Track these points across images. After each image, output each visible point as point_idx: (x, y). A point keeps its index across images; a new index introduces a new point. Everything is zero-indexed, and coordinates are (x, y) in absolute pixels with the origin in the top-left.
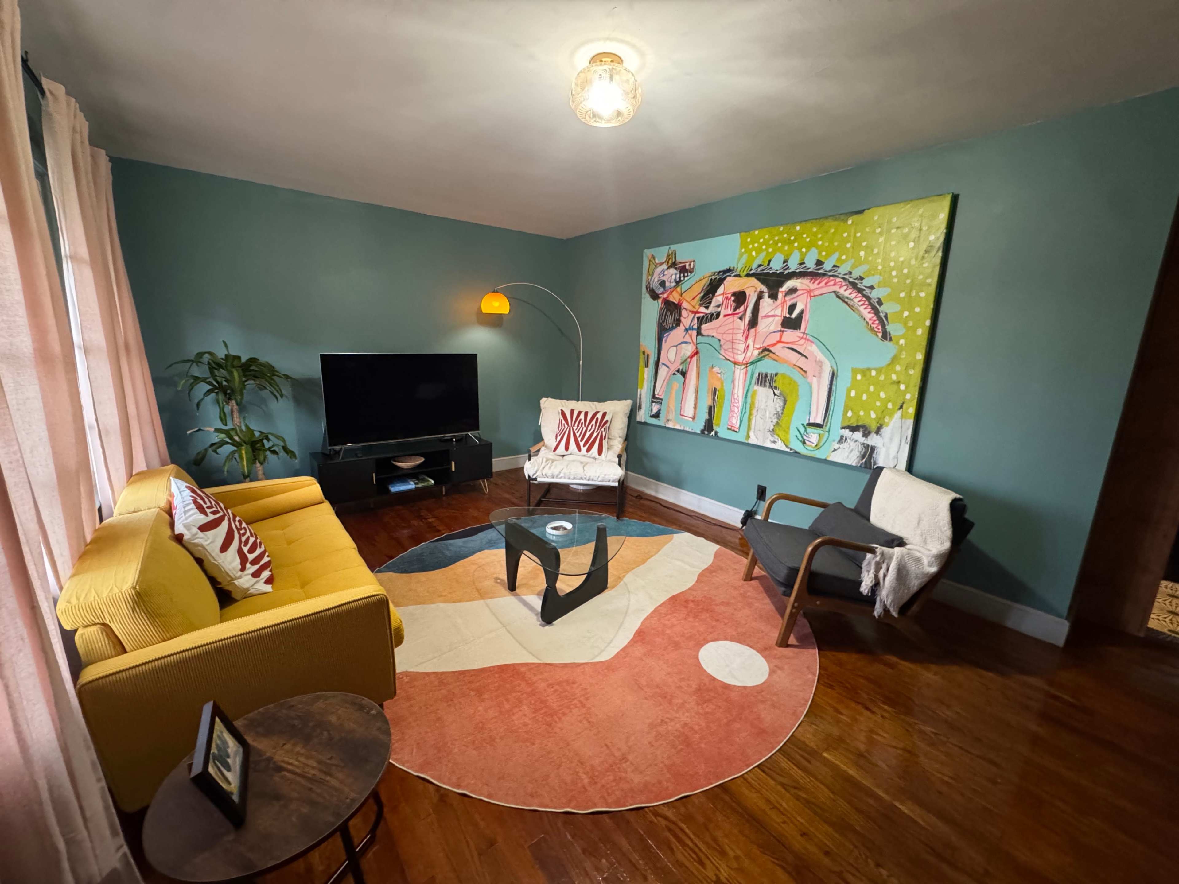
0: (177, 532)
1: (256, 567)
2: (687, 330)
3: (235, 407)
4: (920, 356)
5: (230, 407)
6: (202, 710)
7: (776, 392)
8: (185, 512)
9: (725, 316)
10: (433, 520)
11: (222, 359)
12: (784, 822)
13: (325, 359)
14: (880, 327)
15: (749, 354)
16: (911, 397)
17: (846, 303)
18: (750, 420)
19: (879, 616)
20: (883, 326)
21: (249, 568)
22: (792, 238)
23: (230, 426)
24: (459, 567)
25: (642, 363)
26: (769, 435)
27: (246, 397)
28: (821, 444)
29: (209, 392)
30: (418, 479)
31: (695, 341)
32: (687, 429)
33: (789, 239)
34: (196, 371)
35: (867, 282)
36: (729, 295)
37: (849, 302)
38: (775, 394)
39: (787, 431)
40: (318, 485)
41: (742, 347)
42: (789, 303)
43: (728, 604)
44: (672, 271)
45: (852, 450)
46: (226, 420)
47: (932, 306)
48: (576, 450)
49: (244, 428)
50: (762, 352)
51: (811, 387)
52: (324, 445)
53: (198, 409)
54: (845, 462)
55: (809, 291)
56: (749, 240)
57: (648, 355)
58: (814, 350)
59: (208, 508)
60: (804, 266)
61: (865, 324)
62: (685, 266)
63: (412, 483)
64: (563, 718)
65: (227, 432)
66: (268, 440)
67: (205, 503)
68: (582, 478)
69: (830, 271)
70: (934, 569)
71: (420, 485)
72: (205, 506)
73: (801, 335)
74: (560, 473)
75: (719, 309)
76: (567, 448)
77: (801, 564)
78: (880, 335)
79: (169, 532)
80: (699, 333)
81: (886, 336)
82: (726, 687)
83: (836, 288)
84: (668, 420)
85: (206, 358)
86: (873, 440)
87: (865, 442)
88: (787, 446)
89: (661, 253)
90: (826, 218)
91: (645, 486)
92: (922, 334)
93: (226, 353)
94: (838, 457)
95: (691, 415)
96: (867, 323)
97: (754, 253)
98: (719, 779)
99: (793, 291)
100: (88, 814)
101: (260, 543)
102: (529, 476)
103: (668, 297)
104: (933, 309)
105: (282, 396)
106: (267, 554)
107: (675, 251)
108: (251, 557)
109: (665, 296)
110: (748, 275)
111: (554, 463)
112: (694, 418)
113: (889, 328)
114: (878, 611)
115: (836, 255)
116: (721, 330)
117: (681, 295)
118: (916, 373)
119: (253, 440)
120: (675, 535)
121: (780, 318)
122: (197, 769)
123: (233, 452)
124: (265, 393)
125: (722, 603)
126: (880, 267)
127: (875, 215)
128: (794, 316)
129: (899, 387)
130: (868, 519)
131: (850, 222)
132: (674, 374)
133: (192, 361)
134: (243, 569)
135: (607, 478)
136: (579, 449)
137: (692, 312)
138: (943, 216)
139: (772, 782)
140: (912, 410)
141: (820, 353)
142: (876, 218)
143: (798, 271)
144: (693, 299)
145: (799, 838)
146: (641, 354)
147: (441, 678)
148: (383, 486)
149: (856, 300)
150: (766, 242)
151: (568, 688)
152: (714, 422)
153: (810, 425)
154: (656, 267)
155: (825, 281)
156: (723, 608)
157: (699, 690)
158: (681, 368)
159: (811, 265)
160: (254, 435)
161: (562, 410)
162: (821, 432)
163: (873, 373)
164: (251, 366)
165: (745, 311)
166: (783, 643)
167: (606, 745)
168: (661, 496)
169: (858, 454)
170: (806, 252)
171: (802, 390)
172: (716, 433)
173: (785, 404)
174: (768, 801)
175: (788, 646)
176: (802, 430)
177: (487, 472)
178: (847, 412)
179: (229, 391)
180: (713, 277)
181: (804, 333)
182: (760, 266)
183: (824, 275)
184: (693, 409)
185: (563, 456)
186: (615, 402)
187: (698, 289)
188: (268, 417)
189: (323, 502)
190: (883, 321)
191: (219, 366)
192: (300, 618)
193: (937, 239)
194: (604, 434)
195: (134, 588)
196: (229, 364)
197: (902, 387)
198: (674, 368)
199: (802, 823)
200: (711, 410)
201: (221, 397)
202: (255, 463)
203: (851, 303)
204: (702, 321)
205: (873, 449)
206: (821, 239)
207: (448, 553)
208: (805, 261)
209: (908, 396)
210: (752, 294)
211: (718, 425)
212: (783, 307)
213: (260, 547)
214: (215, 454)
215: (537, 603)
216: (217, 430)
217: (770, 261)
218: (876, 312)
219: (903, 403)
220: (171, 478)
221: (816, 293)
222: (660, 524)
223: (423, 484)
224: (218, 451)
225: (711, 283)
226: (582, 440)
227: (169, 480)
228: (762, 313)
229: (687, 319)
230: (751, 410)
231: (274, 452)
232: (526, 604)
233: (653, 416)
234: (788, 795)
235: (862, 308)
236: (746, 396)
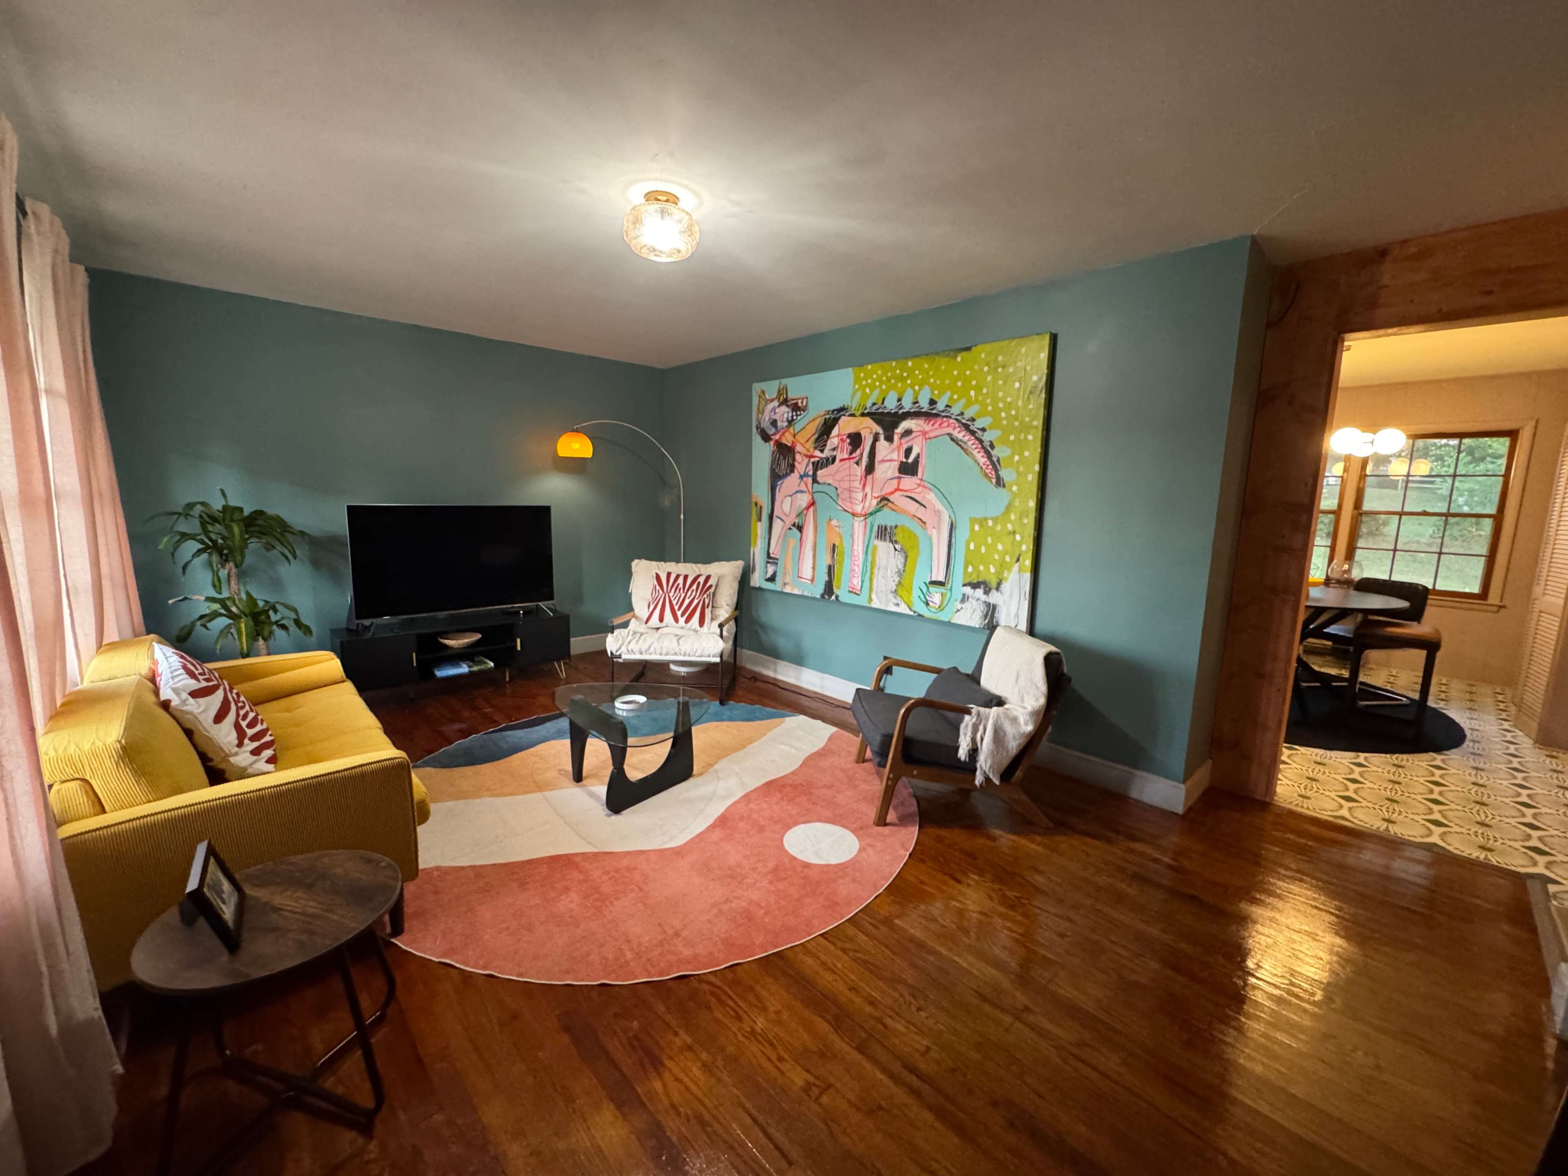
0: (163, 697)
1: (256, 744)
2: (801, 477)
3: (234, 571)
4: (1032, 504)
5: (226, 571)
6: (196, 849)
7: (897, 546)
8: (173, 678)
9: (842, 460)
10: (490, 710)
11: (219, 511)
12: (836, 980)
13: (354, 512)
14: (993, 472)
15: (867, 504)
16: (1027, 547)
17: (960, 446)
18: (871, 580)
19: (981, 785)
20: (997, 471)
21: (248, 745)
22: (905, 374)
23: (225, 594)
24: (516, 759)
25: (754, 517)
26: (891, 596)
27: (249, 560)
28: (945, 603)
29: (200, 552)
30: (473, 661)
31: (810, 490)
32: (806, 594)
33: (902, 375)
34: (183, 526)
35: (978, 424)
36: (845, 437)
37: (963, 444)
38: (896, 550)
39: (910, 590)
40: (338, 661)
41: (860, 496)
42: (905, 447)
43: (830, 787)
44: (784, 409)
45: (974, 611)
46: (221, 588)
47: (1039, 450)
48: (672, 620)
49: (244, 596)
50: (880, 501)
51: (931, 539)
52: (349, 620)
53: (184, 573)
54: (968, 624)
55: (924, 433)
56: (862, 375)
57: (761, 507)
58: (931, 498)
59: (200, 674)
60: (917, 405)
61: (979, 469)
62: (797, 403)
63: (465, 666)
64: (616, 903)
65: (222, 602)
66: (276, 611)
67: (197, 669)
68: (676, 654)
69: (943, 411)
70: (1030, 728)
71: (475, 669)
72: (197, 672)
73: (919, 482)
74: (649, 648)
75: (835, 453)
76: (661, 619)
77: (894, 730)
78: (994, 481)
79: (152, 698)
80: (815, 481)
81: (1000, 483)
82: (807, 865)
83: (949, 430)
84: (785, 584)
85: (198, 509)
86: (994, 598)
87: (987, 600)
88: (911, 609)
89: (771, 388)
90: (937, 354)
91: (764, 666)
92: (1033, 479)
93: (224, 503)
94: (961, 619)
95: (809, 576)
96: (981, 468)
97: (867, 390)
98: (776, 947)
99: (908, 432)
100: (71, 949)
101: (262, 721)
102: (612, 653)
103: (780, 438)
104: (1041, 453)
105: (295, 558)
106: (270, 732)
107: (786, 385)
108: (250, 732)
109: (777, 437)
110: (863, 415)
111: (643, 636)
112: (812, 580)
113: (1002, 473)
114: (979, 779)
115: (949, 393)
116: (838, 477)
117: (794, 436)
118: (1030, 521)
119: (257, 610)
120: (787, 719)
121: (896, 463)
122: (192, 884)
123: (229, 626)
124: (274, 553)
125: (825, 786)
126: (990, 408)
127: (982, 352)
128: (910, 460)
129: (1014, 538)
130: (979, 683)
131: (959, 359)
132: (790, 529)
133: (180, 514)
134: (240, 744)
135: (706, 652)
136: (677, 620)
137: (807, 456)
138: (1044, 356)
139: (832, 948)
140: (1028, 563)
141: (938, 502)
142: (983, 356)
143: (912, 410)
144: (807, 441)
145: (847, 992)
146: (754, 505)
147: (478, 871)
148: (425, 671)
149: (970, 443)
150: (879, 379)
151: (627, 874)
152: (834, 584)
153: (934, 583)
154: (766, 404)
155: (939, 423)
156: (824, 791)
157: (775, 870)
158: (797, 521)
159: (924, 405)
160: (256, 604)
161: (657, 574)
162: (944, 591)
163: (990, 523)
164: (256, 519)
165: (862, 455)
166: (881, 821)
167: (659, 924)
168: (780, 677)
169: (981, 614)
170: (920, 389)
171: (923, 546)
172: (837, 597)
173: (906, 560)
174: (824, 963)
175: (886, 825)
176: (925, 590)
177: (564, 653)
178: (967, 567)
179: (225, 552)
180: (827, 417)
181: (921, 480)
182: (874, 404)
183: (937, 415)
184: (811, 570)
185: (658, 629)
186: (724, 563)
187: (813, 429)
188: (276, 584)
189: (343, 681)
190: (995, 465)
191: (214, 519)
192: (306, 779)
193: (1040, 379)
194: (707, 601)
195: (120, 742)
196: (228, 516)
197: (1018, 537)
198: (789, 521)
199: (853, 980)
200: (830, 570)
201: (215, 558)
202: (257, 640)
203: (965, 447)
204: (817, 466)
205: (994, 607)
206: (932, 377)
207: (505, 746)
208: (919, 400)
209: (1024, 548)
210: (867, 435)
211: (839, 588)
212: (899, 451)
213: (262, 724)
214: (204, 629)
215: (602, 790)
216: (209, 599)
217: (884, 400)
218: (989, 456)
219: (1020, 555)
220: (154, 643)
221: (931, 435)
222: (773, 707)
223: (479, 667)
224: (209, 625)
225: (825, 423)
226: (679, 609)
227: (151, 646)
228: (879, 457)
229: (802, 465)
230: (872, 568)
231: (284, 627)
232: (592, 795)
233: (768, 580)
234: (846, 957)
235: (975, 452)
236: (867, 551)
